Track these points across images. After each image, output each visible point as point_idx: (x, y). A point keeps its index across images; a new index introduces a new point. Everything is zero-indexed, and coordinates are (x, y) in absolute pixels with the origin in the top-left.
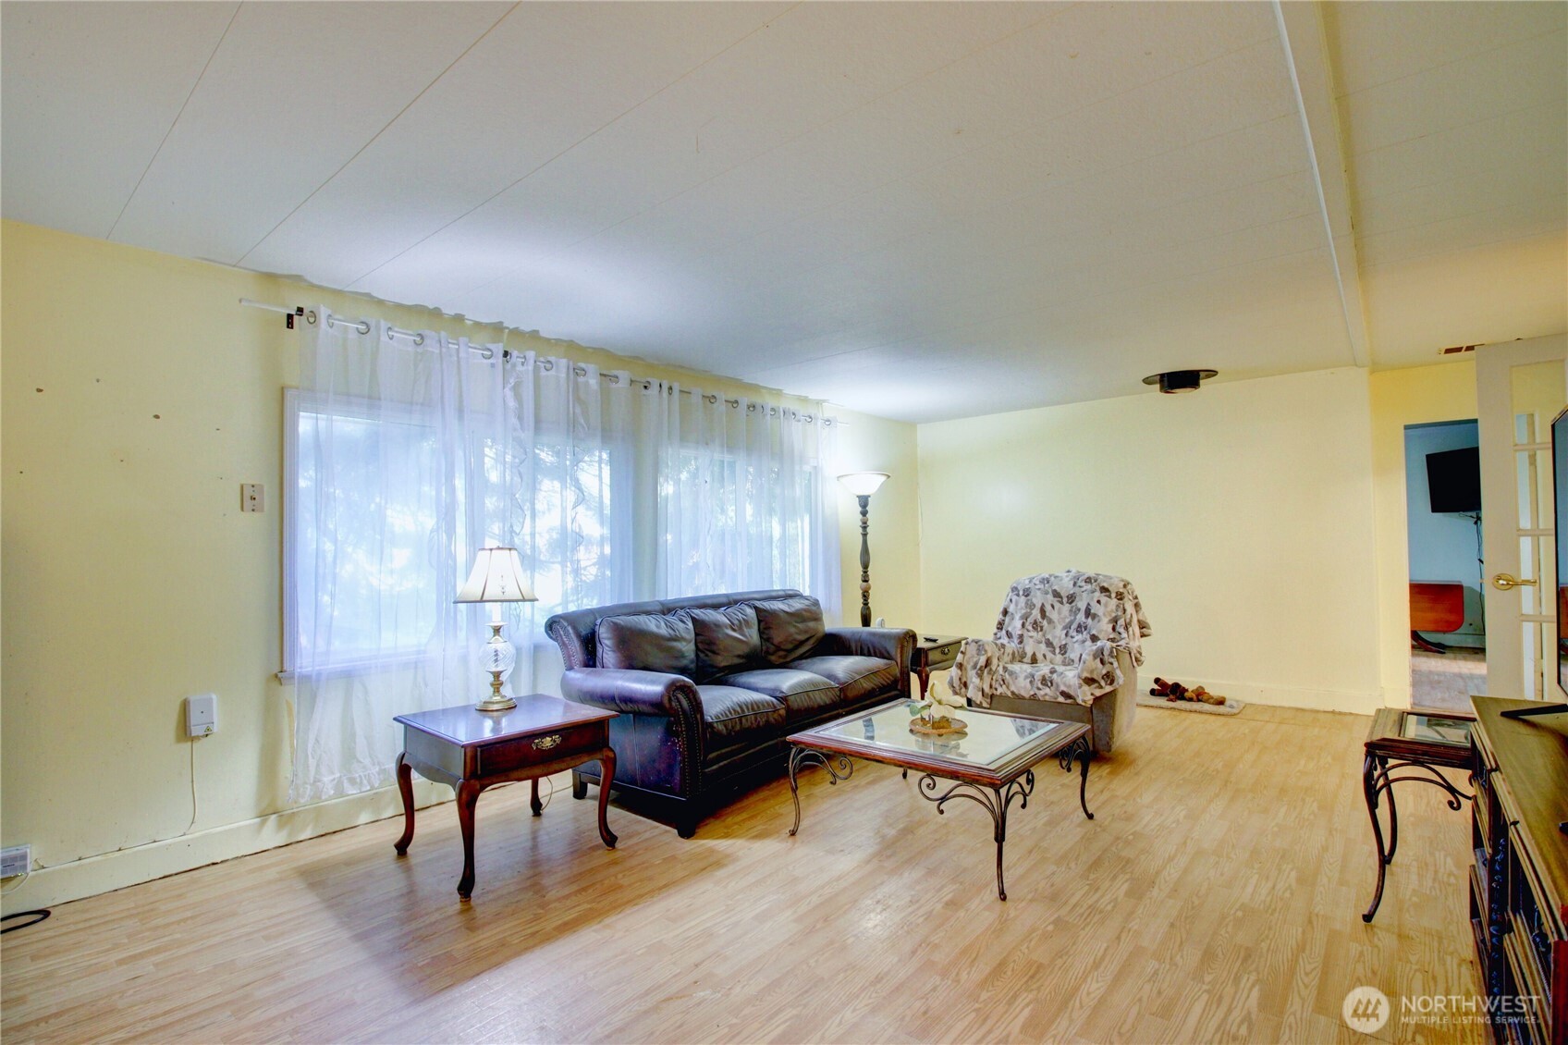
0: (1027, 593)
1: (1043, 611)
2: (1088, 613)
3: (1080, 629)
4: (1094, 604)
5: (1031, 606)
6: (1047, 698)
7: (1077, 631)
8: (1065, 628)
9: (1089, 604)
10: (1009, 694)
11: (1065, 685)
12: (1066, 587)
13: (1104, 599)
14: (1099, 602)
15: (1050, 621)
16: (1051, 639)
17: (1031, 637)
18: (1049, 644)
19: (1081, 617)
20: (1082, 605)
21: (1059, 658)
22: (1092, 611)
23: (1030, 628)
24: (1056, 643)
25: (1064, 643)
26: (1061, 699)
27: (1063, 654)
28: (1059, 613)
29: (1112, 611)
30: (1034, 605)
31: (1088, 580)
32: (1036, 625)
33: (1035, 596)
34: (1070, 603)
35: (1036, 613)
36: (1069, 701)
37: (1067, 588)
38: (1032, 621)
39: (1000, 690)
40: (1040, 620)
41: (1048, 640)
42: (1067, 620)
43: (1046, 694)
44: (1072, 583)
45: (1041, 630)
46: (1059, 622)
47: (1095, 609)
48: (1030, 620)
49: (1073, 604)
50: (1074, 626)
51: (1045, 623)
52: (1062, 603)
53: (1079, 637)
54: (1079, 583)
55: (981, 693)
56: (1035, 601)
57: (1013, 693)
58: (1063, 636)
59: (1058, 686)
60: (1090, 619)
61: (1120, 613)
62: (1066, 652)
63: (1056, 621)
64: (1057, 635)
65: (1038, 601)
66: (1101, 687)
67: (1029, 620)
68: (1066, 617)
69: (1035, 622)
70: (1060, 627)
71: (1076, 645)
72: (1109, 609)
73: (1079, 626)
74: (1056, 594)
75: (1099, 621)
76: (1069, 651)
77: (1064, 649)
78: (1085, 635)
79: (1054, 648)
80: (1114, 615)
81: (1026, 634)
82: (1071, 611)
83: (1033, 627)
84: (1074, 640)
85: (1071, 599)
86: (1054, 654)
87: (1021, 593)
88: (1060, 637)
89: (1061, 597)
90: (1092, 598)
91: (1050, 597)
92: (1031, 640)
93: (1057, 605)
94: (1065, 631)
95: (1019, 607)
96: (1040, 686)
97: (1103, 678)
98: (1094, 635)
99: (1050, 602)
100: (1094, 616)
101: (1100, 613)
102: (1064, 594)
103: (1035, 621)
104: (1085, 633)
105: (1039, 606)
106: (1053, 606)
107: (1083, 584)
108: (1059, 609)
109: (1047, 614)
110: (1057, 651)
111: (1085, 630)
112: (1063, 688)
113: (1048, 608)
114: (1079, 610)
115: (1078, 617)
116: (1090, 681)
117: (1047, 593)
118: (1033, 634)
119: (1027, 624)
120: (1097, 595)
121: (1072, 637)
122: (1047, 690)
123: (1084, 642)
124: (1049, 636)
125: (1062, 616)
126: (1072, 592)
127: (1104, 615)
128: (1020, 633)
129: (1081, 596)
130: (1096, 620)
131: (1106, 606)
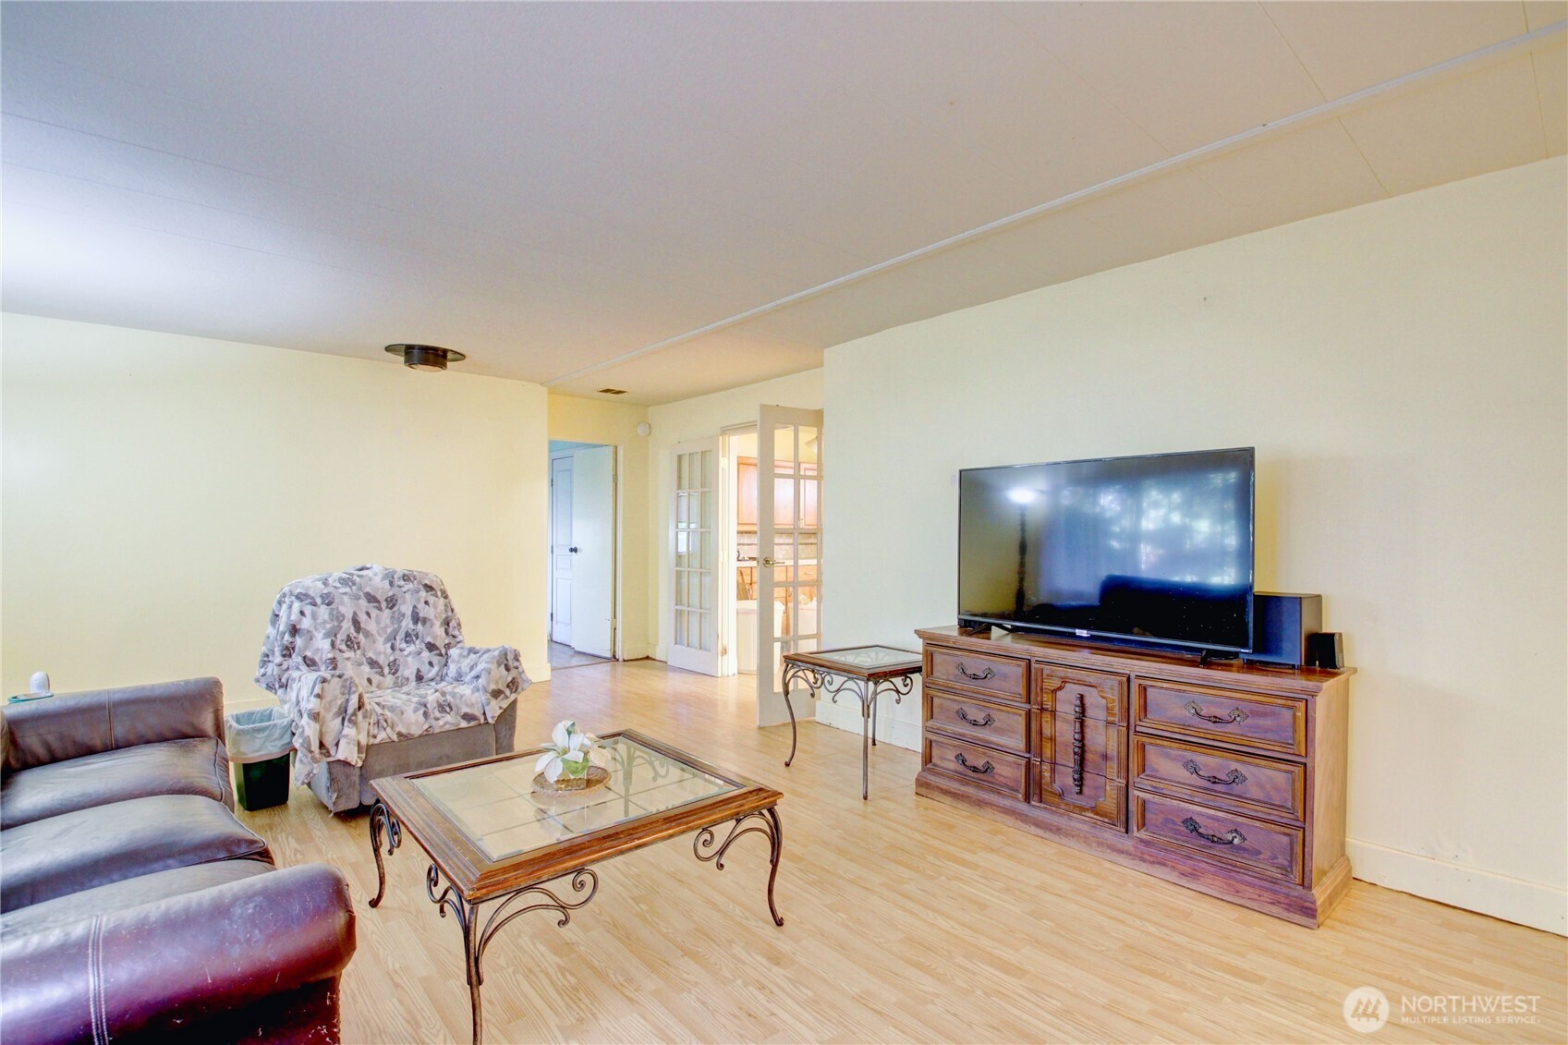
0: (328, 601)
1: (356, 623)
2: (416, 618)
3: (409, 638)
4: (421, 606)
5: (339, 618)
6: (447, 727)
7: (407, 642)
8: (387, 640)
9: (415, 607)
10: (395, 738)
11: (467, 706)
12: (381, 588)
13: (432, 600)
14: (426, 603)
15: (367, 634)
16: (373, 657)
17: (348, 659)
18: (373, 663)
19: (407, 624)
20: (406, 609)
21: (389, 679)
22: (421, 615)
23: (344, 647)
24: (382, 660)
25: (392, 659)
26: (464, 724)
27: (394, 674)
28: (378, 622)
29: (441, 613)
30: (343, 616)
31: (406, 578)
32: (350, 643)
33: (343, 604)
34: (391, 608)
35: (347, 626)
36: (472, 724)
37: (383, 588)
38: (344, 637)
39: (382, 736)
40: (355, 634)
41: (371, 659)
42: (389, 630)
43: (445, 724)
44: (387, 582)
45: (359, 648)
46: (379, 634)
47: (424, 611)
48: (341, 636)
49: (395, 609)
50: (401, 636)
51: (361, 637)
52: (380, 609)
53: (412, 648)
54: (397, 582)
55: (356, 748)
56: (342, 609)
57: (400, 734)
58: (389, 650)
59: (458, 708)
60: (420, 625)
61: (450, 614)
62: (397, 671)
63: (375, 633)
64: (381, 650)
65: (347, 609)
66: (507, 697)
67: (338, 636)
68: (386, 627)
69: (349, 638)
70: (381, 640)
71: (410, 659)
72: (438, 611)
73: (408, 634)
74: (371, 599)
75: (432, 626)
76: (401, 669)
77: (394, 667)
78: (418, 645)
79: (381, 667)
80: (444, 616)
81: (339, 656)
82: (393, 617)
83: (348, 646)
84: (406, 653)
85: (392, 602)
86: (383, 675)
87: (319, 601)
88: (385, 653)
89: (378, 602)
90: (419, 599)
91: (363, 602)
92: (349, 664)
93: (374, 613)
94: (389, 645)
95: (320, 620)
96: (438, 714)
97: (508, 686)
98: (429, 643)
99: (365, 610)
100: (425, 621)
101: (432, 617)
102: (381, 597)
103: (348, 636)
104: (417, 642)
105: (349, 616)
106: (368, 614)
107: (402, 583)
108: (377, 616)
109: (362, 625)
110: (386, 670)
111: (417, 638)
112: (465, 710)
113: (362, 617)
114: (404, 615)
115: (404, 624)
116: (497, 694)
117: (358, 598)
118: (349, 654)
119: (338, 642)
120: (423, 594)
121: (401, 650)
122: (448, 718)
123: (419, 653)
124: (370, 654)
125: (382, 626)
126: (390, 594)
127: (435, 616)
128: (330, 656)
129: (403, 597)
130: (428, 624)
131: (435, 607)
